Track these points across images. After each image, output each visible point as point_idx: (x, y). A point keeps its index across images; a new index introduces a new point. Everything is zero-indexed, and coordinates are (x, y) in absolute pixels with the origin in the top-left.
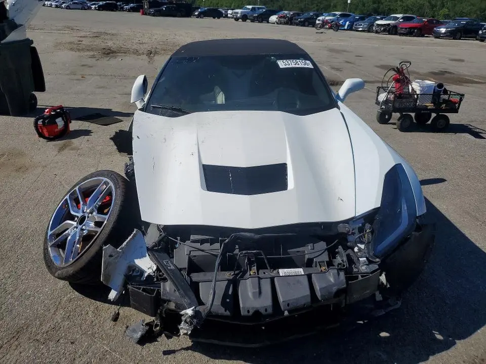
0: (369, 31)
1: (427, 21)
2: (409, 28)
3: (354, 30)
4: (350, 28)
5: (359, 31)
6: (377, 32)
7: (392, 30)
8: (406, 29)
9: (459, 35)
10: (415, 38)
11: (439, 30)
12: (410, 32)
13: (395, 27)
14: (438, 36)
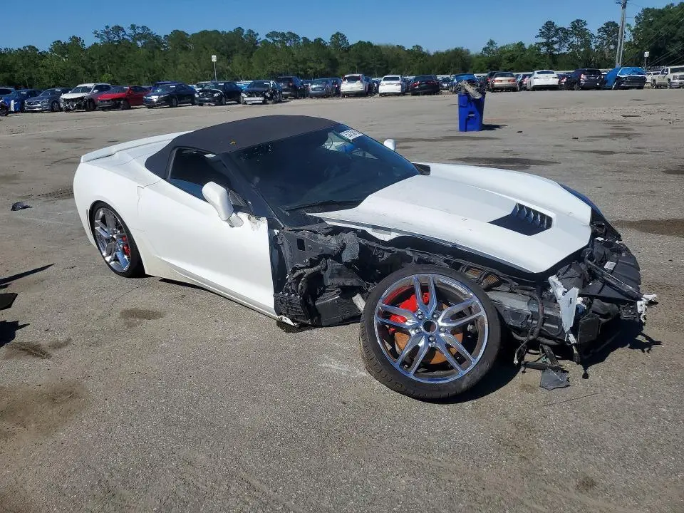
0: (52, 110)
1: (130, 89)
2: (112, 100)
3: (28, 112)
4: (21, 109)
5: (36, 112)
6: (68, 110)
7: (88, 105)
8: (108, 101)
9: (174, 101)
10: (124, 111)
11: (148, 98)
12: (116, 105)
13: (91, 100)
14: (151, 105)
